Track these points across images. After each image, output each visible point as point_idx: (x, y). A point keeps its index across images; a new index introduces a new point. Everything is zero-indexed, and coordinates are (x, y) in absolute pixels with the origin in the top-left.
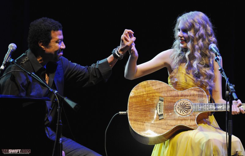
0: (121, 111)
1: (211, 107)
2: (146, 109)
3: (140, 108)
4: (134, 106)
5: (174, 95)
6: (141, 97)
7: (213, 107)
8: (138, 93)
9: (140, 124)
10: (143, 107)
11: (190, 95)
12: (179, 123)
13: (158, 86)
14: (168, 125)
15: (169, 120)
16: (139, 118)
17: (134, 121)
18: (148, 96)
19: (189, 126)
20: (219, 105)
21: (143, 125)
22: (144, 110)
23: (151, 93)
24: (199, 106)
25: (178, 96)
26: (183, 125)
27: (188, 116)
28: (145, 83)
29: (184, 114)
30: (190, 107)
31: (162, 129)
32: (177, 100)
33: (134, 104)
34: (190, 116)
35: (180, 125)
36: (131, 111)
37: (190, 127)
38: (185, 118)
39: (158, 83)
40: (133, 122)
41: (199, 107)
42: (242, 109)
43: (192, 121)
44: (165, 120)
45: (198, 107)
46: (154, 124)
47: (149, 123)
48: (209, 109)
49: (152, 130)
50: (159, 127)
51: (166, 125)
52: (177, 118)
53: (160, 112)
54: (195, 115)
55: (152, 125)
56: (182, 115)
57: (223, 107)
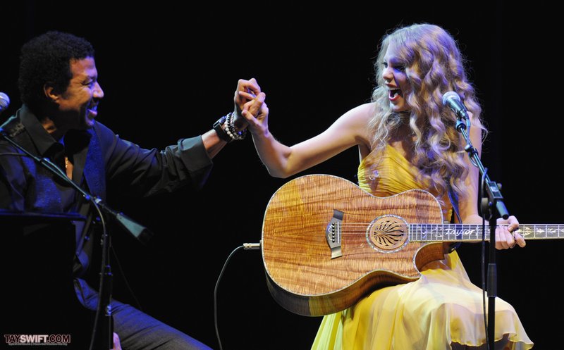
0: (248, 243)
1: (450, 231)
2: (304, 237)
3: (290, 233)
4: (276, 230)
5: (367, 206)
6: (294, 210)
7: (455, 231)
8: (286, 202)
9: (289, 269)
10: (296, 232)
11: (404, 206)
12: (377, 266)
13: (332, 188)
14: (352, 270)
15: (355, 259)
16: (286, 255)
17: (275, 260)
18: (308, 208)
19: (398, 272)
20: (468, 229)
21: (296, 270)
22: (300, 239)
23: (315, 202)
24: (423, 228)
25: (376, 208)
26: (386, 271)
27: (397, 250)
28: (303, 181)
29: (388, 248)
30: (403, 232)
31: (338, 278)
32: (373, 218)
33: (276, 225)
34: (403, 251)
35: (379, 270)
36: (271, 241)
37: (401, 275)
38: (391, 256)
39: (331, 180)
40: (272, 264)
41: (423, 232)
42: (519, 237)
43: (405, 262)
44: (345, 259)
45: (420, 231)
46: (321, 267)
47: (309, 266)
48: (446, 237)
49: (317, 282)
50: (332, 276)
51: (347, 270)
52: (373, 255)
53: (333, 242)
54: (414, 249)
55: (314, 271)
56: (383, 249)
57: (476, 231)
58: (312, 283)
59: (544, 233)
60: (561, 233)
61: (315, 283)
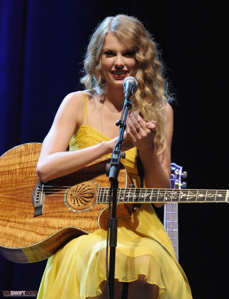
1: (130, 194)
2: (15, 197)
3: (5, 193)
6: (11, 174)
7: (134, 194)
10: (10, 193)
12: (68, 224)
14: (48, 227)
15: (52, 217)
18: (22, 172)
19: (84, 229)
20: (145, 192)
21: (6, 226)
22: (13, 199)
26: (75, 228)
27: (86, 210)
28: (23, 149)
29: (79, 208)
30: (93, 194)
31: (37, 233)
34: (91, 211)
35: (70, 227)
38: (80, 215)
43: (91, 221)
44: (45, 217)
45: (106, 194)
46: (25, 224)
47: (15, 222)
48: (126, 199)
49: (19, 236)
50: (32, 231)
51: (44, 227)
52: (67, 214)
53: (37, 202)
54: (100, 209)
55: (19, 227)
56: (75, 209)
57: (150, 195)
58: (16, 237)
59: (204, 197)
60: (218, 197)
61: (18, 238)
